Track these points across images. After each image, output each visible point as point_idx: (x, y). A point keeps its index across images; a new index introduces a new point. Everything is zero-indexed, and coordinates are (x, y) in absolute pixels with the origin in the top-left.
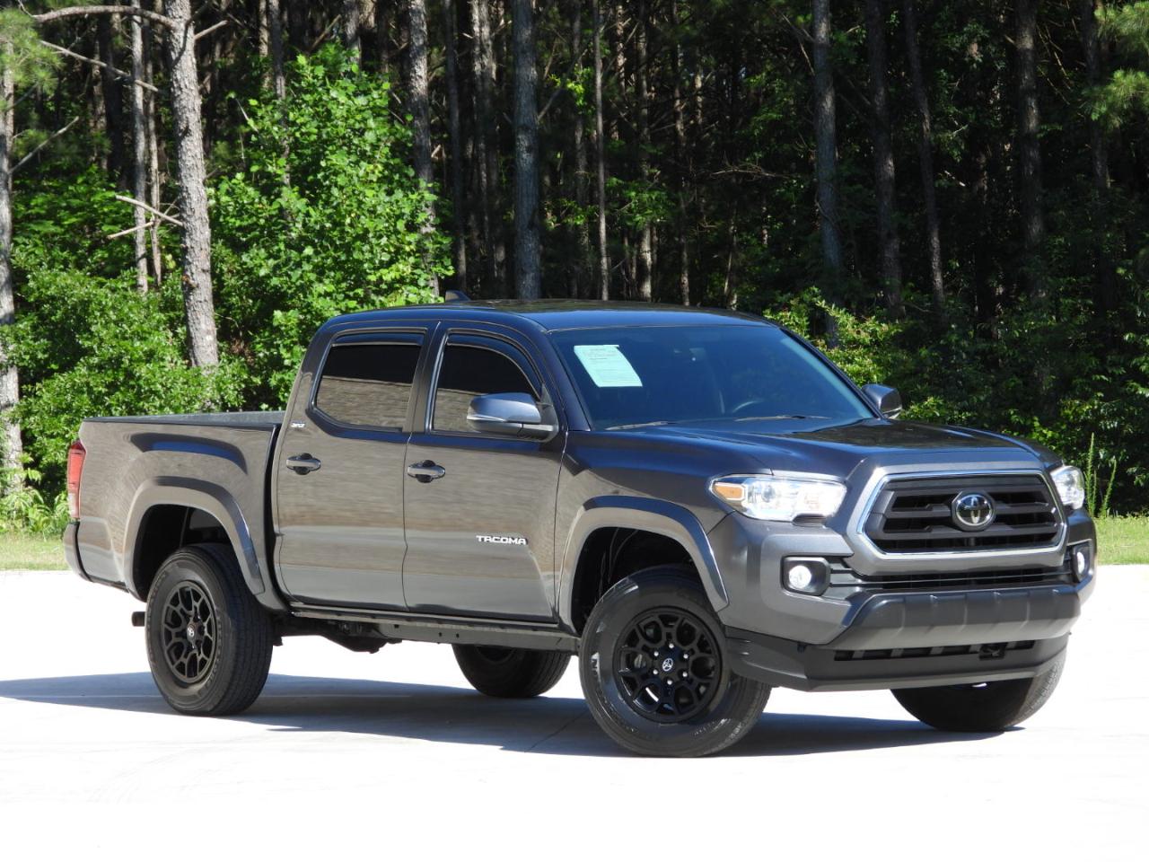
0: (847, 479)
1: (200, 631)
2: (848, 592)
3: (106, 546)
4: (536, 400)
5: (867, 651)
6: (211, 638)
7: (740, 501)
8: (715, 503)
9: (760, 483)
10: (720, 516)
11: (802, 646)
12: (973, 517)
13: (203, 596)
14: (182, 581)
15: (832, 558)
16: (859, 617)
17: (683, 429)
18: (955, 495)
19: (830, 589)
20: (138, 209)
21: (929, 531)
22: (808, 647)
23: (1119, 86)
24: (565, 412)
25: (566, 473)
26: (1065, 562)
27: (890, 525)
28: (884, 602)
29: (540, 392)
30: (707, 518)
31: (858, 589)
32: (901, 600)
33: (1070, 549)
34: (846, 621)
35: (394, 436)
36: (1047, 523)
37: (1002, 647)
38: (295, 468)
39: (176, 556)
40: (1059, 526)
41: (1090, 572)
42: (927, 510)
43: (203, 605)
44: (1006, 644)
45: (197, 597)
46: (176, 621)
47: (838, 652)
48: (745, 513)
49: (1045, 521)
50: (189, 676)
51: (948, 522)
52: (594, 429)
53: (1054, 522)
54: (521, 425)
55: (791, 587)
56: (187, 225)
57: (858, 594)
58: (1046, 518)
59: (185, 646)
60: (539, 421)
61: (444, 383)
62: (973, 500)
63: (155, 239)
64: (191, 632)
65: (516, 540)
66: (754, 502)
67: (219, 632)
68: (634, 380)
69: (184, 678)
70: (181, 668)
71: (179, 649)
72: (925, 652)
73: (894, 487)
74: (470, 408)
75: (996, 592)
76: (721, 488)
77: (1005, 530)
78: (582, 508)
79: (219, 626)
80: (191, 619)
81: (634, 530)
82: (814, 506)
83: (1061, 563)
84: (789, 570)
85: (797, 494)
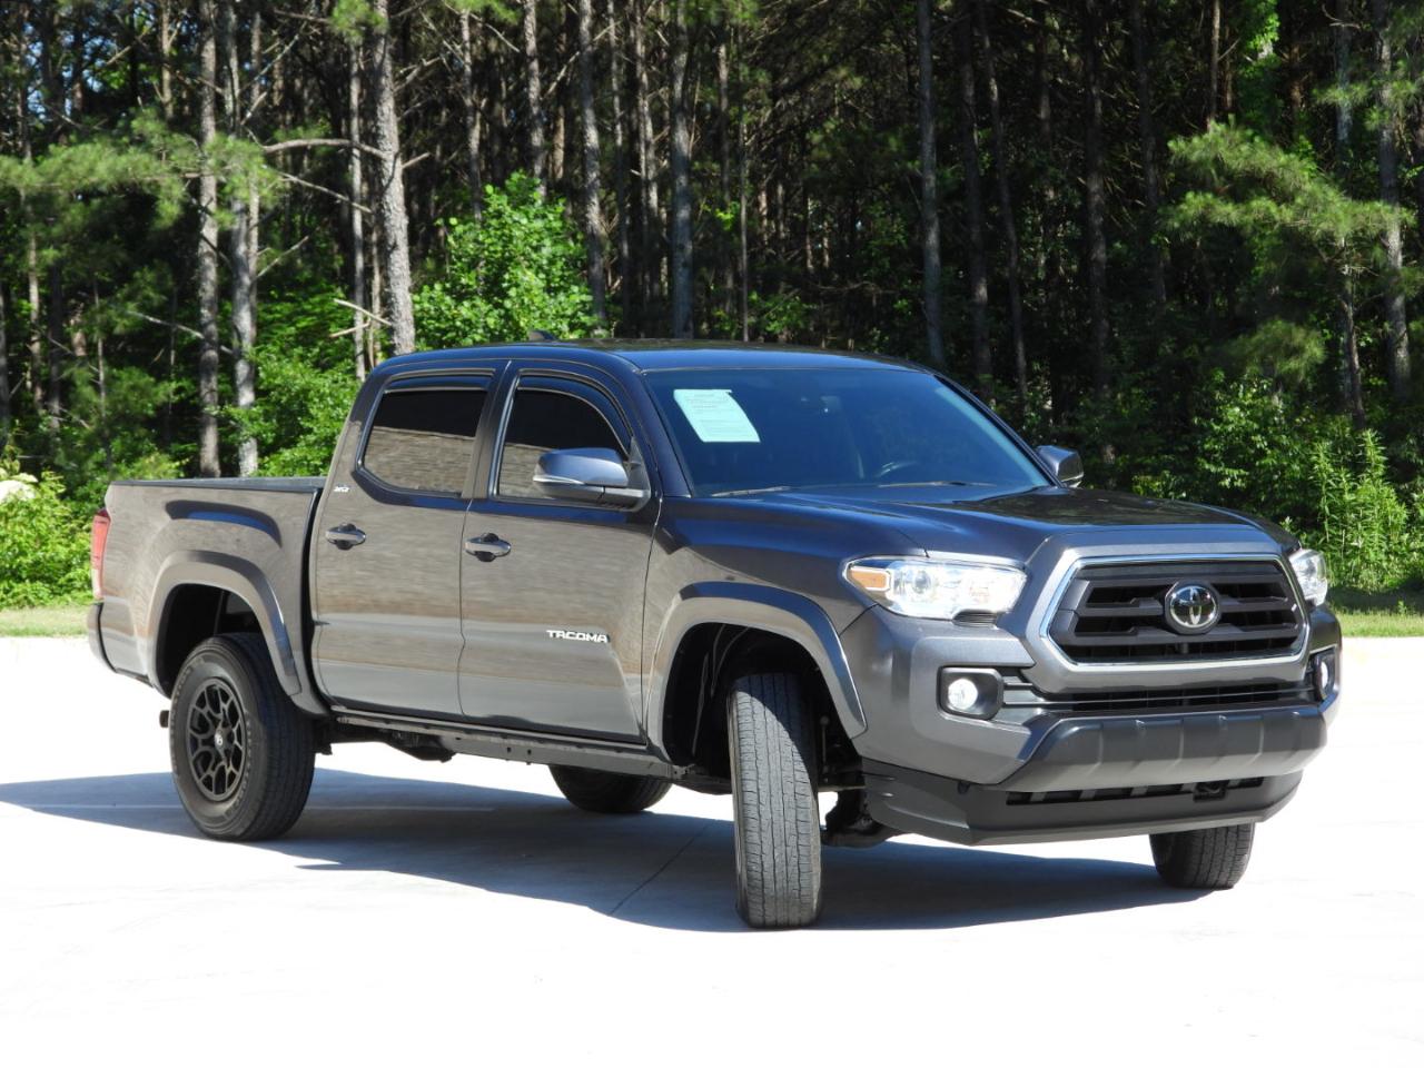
0: (1026, 563)
1: (229, 738)
2: (1027, 714)
3: (129, 631)
4: (623, 458)
5: (1048, 793)
6: (241, 748)
7: (883, 592)
8: (850, 594)
9: (911, 567)
10: (856, 611)
11: (963, 786)
12: (1192, 616)
13: (232, 697)
14: (209, 678)
15: (1005, 670)
16: (1042, 749)
17: (809, 495)
18: (1167, 587)
19: (1002, 711)
20: (358, 314)
21: (1135, 634)
22: (972, 788)
23: (1189, 206)
24: (659, 472)
25: (658, 550)
26: (1307, 674)
27: (1084, 625)
28: (1076, 729)
29: (628, 447)
30: (839, 613)
31: (1039, 711)
32: (1097, 726)
33: (1312, 657)
34: (1022, 754)
35: (453, 502)
36: (1284, 624)
37: (1222, 786)
38: (336, 542)
39: (203, 647)
40: (1301, 628)
41: (1335, 687)
42: (1131, 606)
43: (232, 706)
44: (1227, 782)
45: (226, 697)
46: (204, 726)
47: (1011, 793)
48: (890, 608)
49: (1282, 621)
50: (217, 792)
51: (1160, 622)
52: (695, 495)
53: (1295, 622)
54: (602, 490)
55: (952, 708)
56: (395, 325)
57: (1040, 717)
58: (1283, 617)
59: (213, 757)
60: (625, 485)
61: (513, 437)
62: (1192, 593)
63: (371, 338)
64: (219, 739)
65: (595, 636)
66: (902, 592)
67: (249, 741)
68: (749, 434)
69: (211, 794)
70: (208, 783)
71: (206, 759)
72: (1126, 793)
73: (1090, 575)
74: (538, 467)
75: (1221, 715)
76: (858, 573)
77: (1233, 633)
78: (678, 596)
79: (249, 733)
80: (220, 724)
81: (744, 628)
82: (982, 598)
83: (1302, 677)
84: (949, 684)
85: (959, 582)
